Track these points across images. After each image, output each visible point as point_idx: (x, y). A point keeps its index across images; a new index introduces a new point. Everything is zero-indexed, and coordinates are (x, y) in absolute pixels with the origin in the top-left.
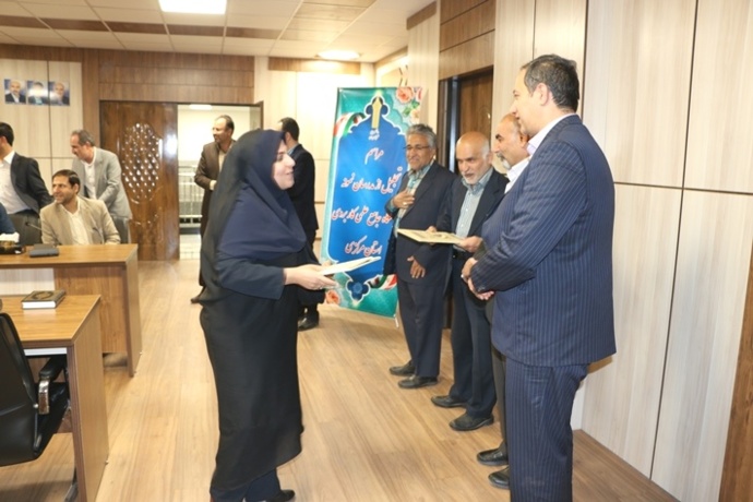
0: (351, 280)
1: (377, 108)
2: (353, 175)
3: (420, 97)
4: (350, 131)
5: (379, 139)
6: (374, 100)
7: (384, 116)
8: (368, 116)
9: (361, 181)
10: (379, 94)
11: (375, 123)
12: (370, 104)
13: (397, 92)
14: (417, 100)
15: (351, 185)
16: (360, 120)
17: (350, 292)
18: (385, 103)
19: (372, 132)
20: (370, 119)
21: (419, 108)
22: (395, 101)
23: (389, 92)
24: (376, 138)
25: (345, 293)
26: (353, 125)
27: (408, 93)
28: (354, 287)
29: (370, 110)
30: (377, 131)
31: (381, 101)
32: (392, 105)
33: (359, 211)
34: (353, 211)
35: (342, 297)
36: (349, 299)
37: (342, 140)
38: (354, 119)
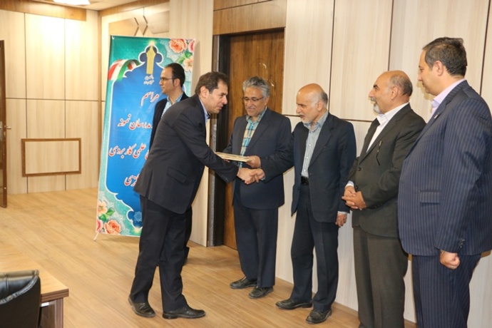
0: (132, 210)
1: (151, 56)
2: (130, 115)
3: (192, 48)
4: (124, 76)
5: (153, 83)
6: (148, 49)
7: (158, 64)
8: (142, 63)
9: (138, 122)
10: (152, 44)
11: (150, 70)
12: (145, 52)
13: (170, 43)
14: (190, 51)
15: (128, 124)
16: (134, 66)
17: (131, 221)
18: (158, 52)
19: (147, 78)
20: (145, 66)
21: (192, 58)
22: (169, 51)
23: (162, 43)
24: (151, 82)
25: (126, 222)
26: (127, 70)
27: (180, 43)
28: (135, 216)
29: (144, 57)
30: (152, 77)
31: (155, 49)
32: (166, 54)
33: (137, 148)
34: (130, 148)
35: (123, 225)
36: (130, 227)
37: (117, 84)
38: (129, 65)
